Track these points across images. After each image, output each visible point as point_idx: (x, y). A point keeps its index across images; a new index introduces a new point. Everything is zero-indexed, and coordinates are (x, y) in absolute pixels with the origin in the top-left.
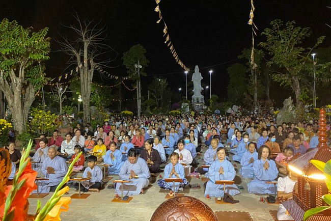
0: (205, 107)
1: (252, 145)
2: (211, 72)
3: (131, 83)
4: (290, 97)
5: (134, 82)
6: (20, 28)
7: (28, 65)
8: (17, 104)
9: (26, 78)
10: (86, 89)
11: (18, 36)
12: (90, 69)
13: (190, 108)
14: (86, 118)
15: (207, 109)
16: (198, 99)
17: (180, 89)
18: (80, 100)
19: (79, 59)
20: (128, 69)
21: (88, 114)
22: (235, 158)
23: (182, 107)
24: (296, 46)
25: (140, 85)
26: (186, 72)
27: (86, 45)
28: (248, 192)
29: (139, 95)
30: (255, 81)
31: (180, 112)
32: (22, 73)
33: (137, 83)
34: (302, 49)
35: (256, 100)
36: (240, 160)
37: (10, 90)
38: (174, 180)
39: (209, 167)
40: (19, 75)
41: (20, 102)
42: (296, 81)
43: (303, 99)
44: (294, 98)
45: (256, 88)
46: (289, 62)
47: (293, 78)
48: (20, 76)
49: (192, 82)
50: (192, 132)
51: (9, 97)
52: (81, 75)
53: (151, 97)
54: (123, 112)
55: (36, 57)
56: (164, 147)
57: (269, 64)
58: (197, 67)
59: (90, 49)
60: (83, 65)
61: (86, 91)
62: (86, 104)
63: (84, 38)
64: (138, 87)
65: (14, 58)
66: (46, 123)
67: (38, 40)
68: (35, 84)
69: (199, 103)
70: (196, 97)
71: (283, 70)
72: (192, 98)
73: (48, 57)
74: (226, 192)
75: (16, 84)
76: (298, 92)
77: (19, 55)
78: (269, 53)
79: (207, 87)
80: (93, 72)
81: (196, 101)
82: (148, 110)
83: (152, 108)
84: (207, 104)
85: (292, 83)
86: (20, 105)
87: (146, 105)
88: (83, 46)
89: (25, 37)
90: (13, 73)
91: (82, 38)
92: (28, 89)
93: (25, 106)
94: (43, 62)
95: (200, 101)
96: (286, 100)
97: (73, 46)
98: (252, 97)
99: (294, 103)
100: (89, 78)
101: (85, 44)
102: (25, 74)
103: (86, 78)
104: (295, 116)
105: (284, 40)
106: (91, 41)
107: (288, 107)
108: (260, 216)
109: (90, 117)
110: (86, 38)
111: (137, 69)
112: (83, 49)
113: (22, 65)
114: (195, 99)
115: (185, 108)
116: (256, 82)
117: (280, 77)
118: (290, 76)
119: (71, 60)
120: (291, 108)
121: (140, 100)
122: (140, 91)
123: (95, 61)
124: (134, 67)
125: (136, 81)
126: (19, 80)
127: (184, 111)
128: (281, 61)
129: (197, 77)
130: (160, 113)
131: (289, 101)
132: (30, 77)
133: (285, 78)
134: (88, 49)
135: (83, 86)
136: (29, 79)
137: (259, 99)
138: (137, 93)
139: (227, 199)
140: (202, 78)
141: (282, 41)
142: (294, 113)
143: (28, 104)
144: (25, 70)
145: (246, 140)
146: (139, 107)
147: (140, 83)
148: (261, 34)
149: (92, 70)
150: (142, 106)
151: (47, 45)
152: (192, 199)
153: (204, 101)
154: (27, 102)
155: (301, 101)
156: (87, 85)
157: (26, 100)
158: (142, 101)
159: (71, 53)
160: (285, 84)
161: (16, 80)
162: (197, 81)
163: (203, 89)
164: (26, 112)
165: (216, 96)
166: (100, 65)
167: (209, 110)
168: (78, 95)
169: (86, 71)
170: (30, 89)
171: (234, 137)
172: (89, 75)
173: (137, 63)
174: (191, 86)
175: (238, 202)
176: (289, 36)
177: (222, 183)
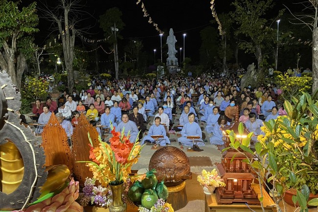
0: (179, 70)
1: (216, 109)
2: (185, 35)
3: (108, 46)
4: (253, 63)
5: (112, 45)
6: (11, 3)
7: (19, 37)
8: (12, 72)
9: (17, 48)
10: (68, 55)
11: (10, 10)
12: (71, 35)
13: (165, 71)
14: (70, 82)
15: (180, 71)
16: (172, 61)
17: (155, 50)
18: (59, 63)
19: (60, 25)
20: (105, 32)
21: (72, 78)
22: (202, 118)
23: (158, 70)
24: (260, 17)
25: (116, 48)
26: (161, 35)
27: (66, 12)
28: (210, 144)
29: (116, 58)
30: (225, 45)
31: (155, 75)
32: (14, 44)
33: (114, 46)
34: (265, 21)
35: (225, 63)
36: (207, 120)
37: (4, 60)
38: (158, 136)
39: (183, 126)
40: (11, 46)
41: (14, 71)
42: (259, 49)
43: (264, 65)
44: (256, 64)
45: (225, 52)
46: (253, 32)
47: (257, 46)
48: (13, 47)
49: (167, 45)
50: (169, 98)
51: (4, 66)
52: (63, 41)
53: (128, 59)
54: (101, 75)
55: (27, 30)
56: (146, 110)
57: (237, 33)
58: (171, 30)
59: (71, 16)
60: (65, 32)
61: (69, 56)
62: (70, 69)
63: (64, 5)
64: (115, 50)
65: (7, 31)
66: (40, 89)
67: (28, 14)
68: (25, 54)
69: (173, 66)
70: (171, 59)
71: (248, 39)
72: (167, 61)
73: (38, 30)
74: (195, 144)
75: (10, 54)
76: (259, 59)
77: (12, 28)
78: (237, 23)
79: (181, 49)
80: (74, 38)
81: (170, 64)
82: (126, 73)
83: (129, 70)
84: (181, 66)
85: (256, 51)
86: (14, 74)
87: (124, 67)
88: (64, 13)
89: (16, 12)
90: (6, 44)
91: (62, 5)
92: (18, 58)
93: (18, 74)
94: (34, 34)
95: (174, 64)
96: (250, 66)
97: (53, 12)
98: (222, 61)
99: (256, 68)
100: (71, 44)
101: (66, 10)
102: (17, 45)
103: (68, 45)
104: (256, 80)
105: (251, 12)
106: (71, 8)
107: (251, 72)
108: (217, 159)
109: (74, 81)
110: (66, 5)
111: (114, 32)
112: (63, 15)
113: (14, 37)
114: (170, 62)
115: (160, 71)
116: (226, 47)
117: (245, 45)
118: (254, 45)
119: (53, 26)
120: (253, 73)
121: (118, 63)
122: (117, 54)
123: (75, 27)
124: (111, 30)
125: (113, 44)
126: (12, 51)
127: (160, 74)
128: (247, 31)
129: (172, 40)
130: (137, 75)
131: (252, 67)
132: (21, 47)
133: (249, 46)
134: (68, 16)
135: (65, 52)
136: (21, 49)
137: (228, 62)
138: (115, 55)
139: (196, 148)
140: (176, 41)
141: (249, 12)
142: (255, 77)
143: (20, 72)
144: (17, 41)
145: (211, 105)
146: (117, 69)
147: (117, 46)
148: (231, 5)
149: (74, 37)
150: (119, 68)
151: (36, 18)
152: (174, 148)
153: (177, 64)
154: (19, 70)
155: (262, 67)
156: (70, 51)
157: (19, 69)
158: (119, 64)
159: (51, 19)
160: (249, 51)
161: (9, 50)
162: (172, 44)
163: (177, 51)
164: (20, 79)
165: (189, 59)
166: (81, 32)
167: (182, 72)
168: (57, 57)
169: (67, 38)
170: (21, 58)
171: (203, 101)
172: (71, 42)
173: (113, 26)
174: (166, 48)
175: (203, 150)
176: (255, 8)
177: (192, 138)
